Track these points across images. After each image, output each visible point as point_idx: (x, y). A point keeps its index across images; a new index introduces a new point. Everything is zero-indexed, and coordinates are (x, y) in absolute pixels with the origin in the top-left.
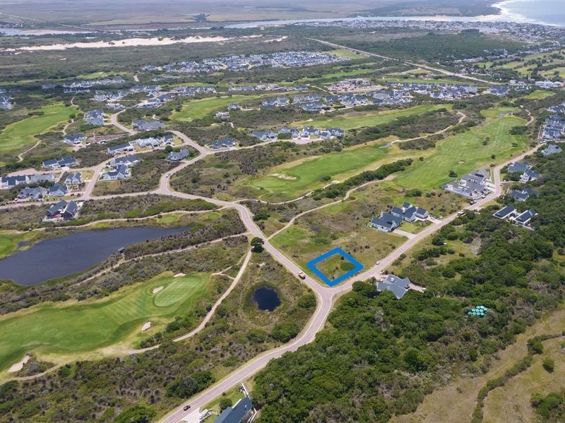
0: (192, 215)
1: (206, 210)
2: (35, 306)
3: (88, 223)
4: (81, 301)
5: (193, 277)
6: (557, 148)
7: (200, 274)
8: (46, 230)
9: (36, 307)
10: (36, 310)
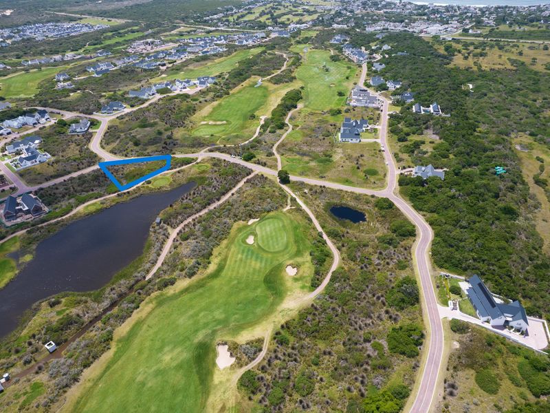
0: (179, 172)
1: (186, 164)
2: (143, 303)
3: (72, 210)
4: (193, 278)
5: (268, 218)
6: (381, 64)
7: (271, 214)
8: (29, 232)
9: (147, 303)
10: (151, 305)
